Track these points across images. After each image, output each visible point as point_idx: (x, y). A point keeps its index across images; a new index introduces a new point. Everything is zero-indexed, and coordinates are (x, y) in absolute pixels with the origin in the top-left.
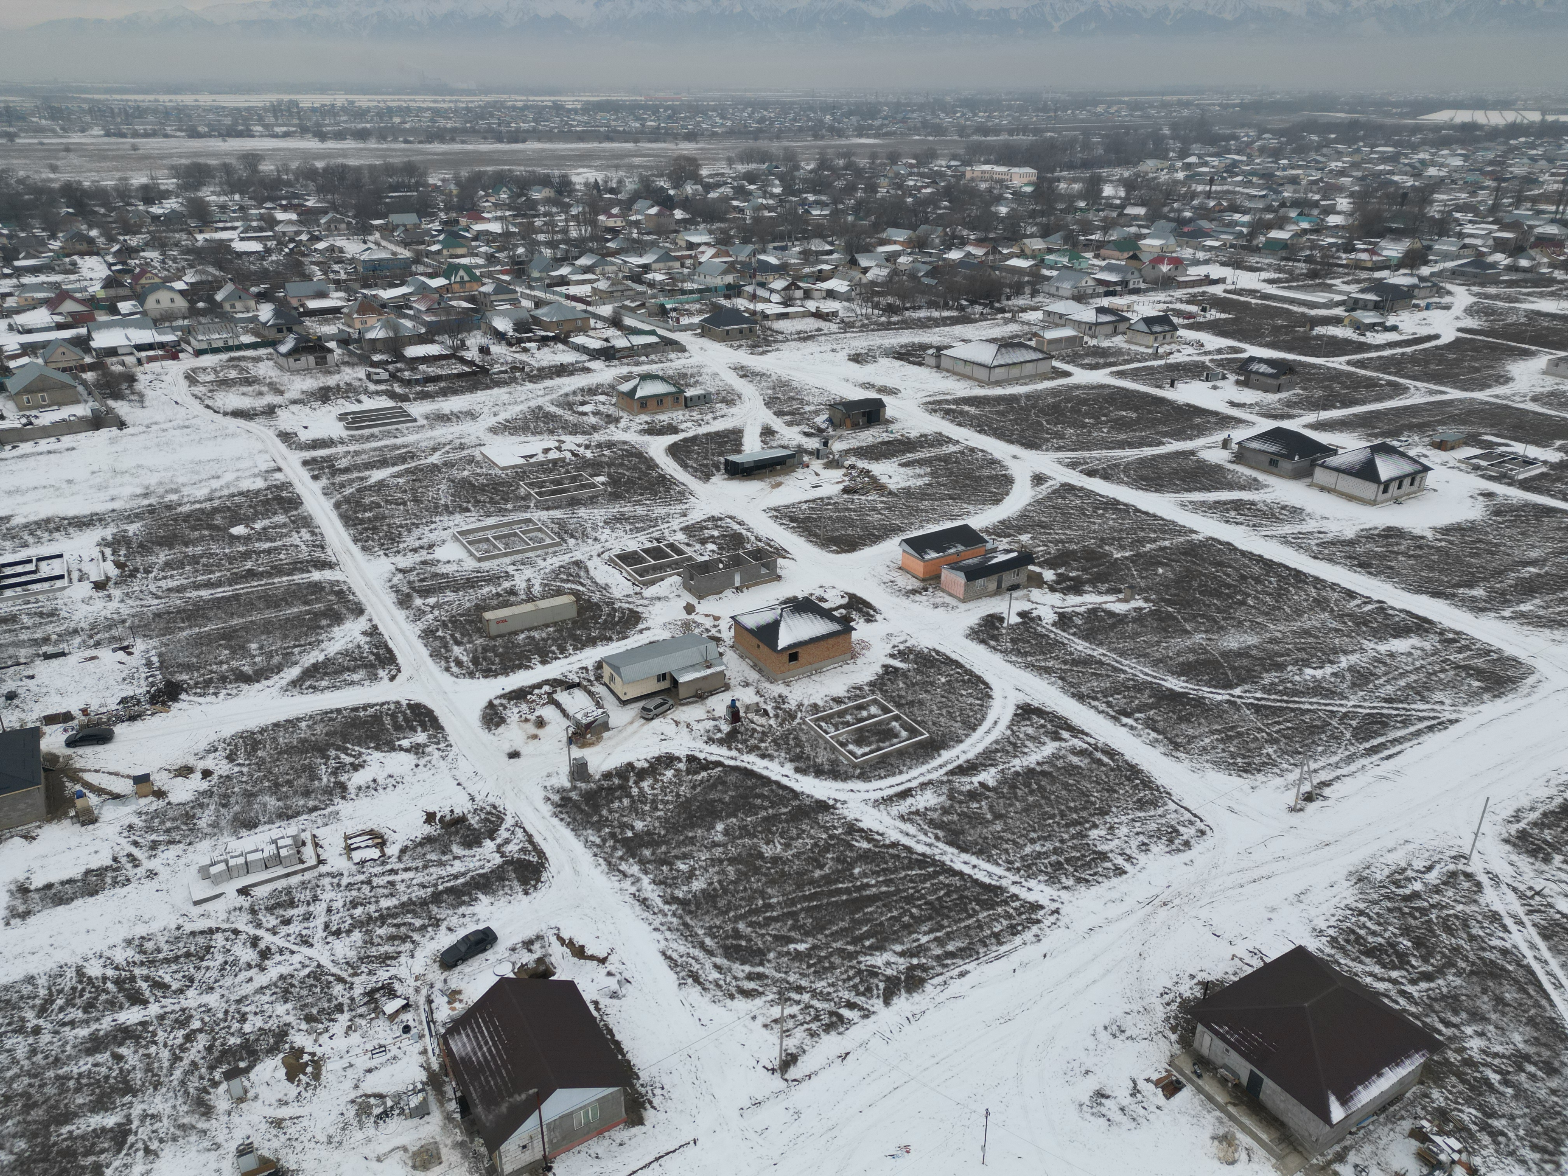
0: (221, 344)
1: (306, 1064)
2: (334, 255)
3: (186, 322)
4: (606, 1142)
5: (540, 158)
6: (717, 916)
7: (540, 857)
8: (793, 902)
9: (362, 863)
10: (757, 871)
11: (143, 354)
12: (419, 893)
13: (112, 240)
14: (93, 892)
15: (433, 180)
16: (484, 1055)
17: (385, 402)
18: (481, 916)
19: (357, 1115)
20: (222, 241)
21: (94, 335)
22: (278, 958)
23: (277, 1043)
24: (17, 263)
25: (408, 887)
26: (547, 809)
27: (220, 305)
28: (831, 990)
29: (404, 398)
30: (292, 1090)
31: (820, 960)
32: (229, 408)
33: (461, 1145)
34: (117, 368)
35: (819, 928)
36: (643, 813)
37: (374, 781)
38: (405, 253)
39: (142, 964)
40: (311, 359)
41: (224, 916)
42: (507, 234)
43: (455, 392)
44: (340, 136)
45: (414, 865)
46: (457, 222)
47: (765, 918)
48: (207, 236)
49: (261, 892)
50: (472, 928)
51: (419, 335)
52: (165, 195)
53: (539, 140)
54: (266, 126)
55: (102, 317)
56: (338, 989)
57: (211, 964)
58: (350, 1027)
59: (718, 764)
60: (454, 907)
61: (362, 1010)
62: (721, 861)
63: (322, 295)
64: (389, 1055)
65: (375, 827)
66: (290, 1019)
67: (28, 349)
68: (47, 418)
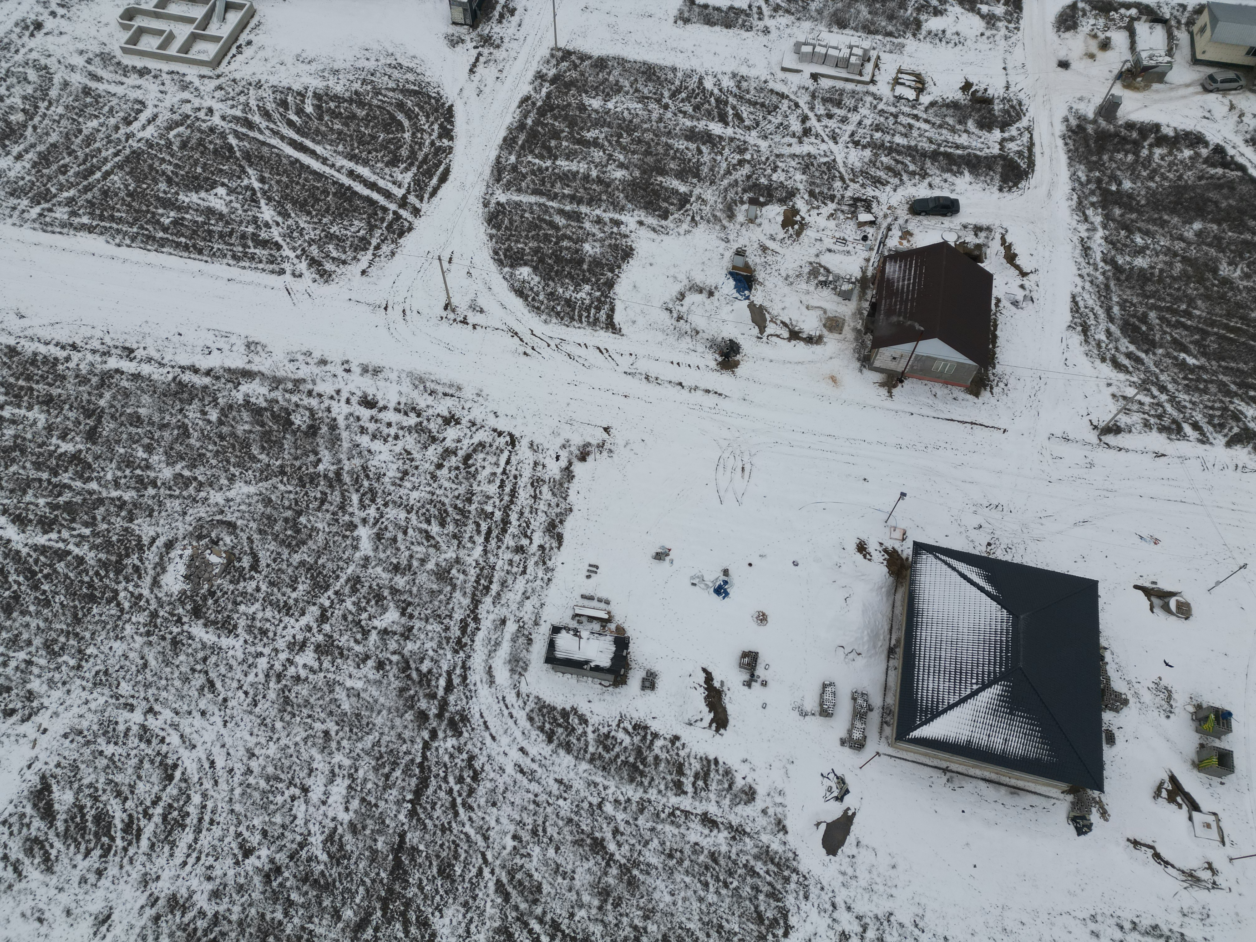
1: (796, 223)
4: (946, 391)
6: (1138, 295)
7: (1029, 167)
8: (1213, 324)
9: (899, 98)
10: (1201, 280)
12: (925, 145)
14: (728, 25)
16: (903, 286)
18: (958, 189)
19: (809, 273)
22: (813, 139)
23: (786, 197)
25: (920, 136)
26: (1060, 128)
28: (1189, 405)
30: (781, 234)
31: (1199, 380)
33: (858, 331)
35: (1219, 356)
36: (1138, 177)
37: (944, 32)
39: (735, 96)
41: (794, 89)
45: (933, 120)
47: (1177, 321)
49: (825, 83)
50: (946, 193)
56: (838, 184)
57: (773, 120)
58: (832, 215)
59: (1242, 168)
60: (943, 170)
61: (845, 208)
62: (1175, 254)
64: (846, 248)
65: (923, 72)
66: (801, 187)
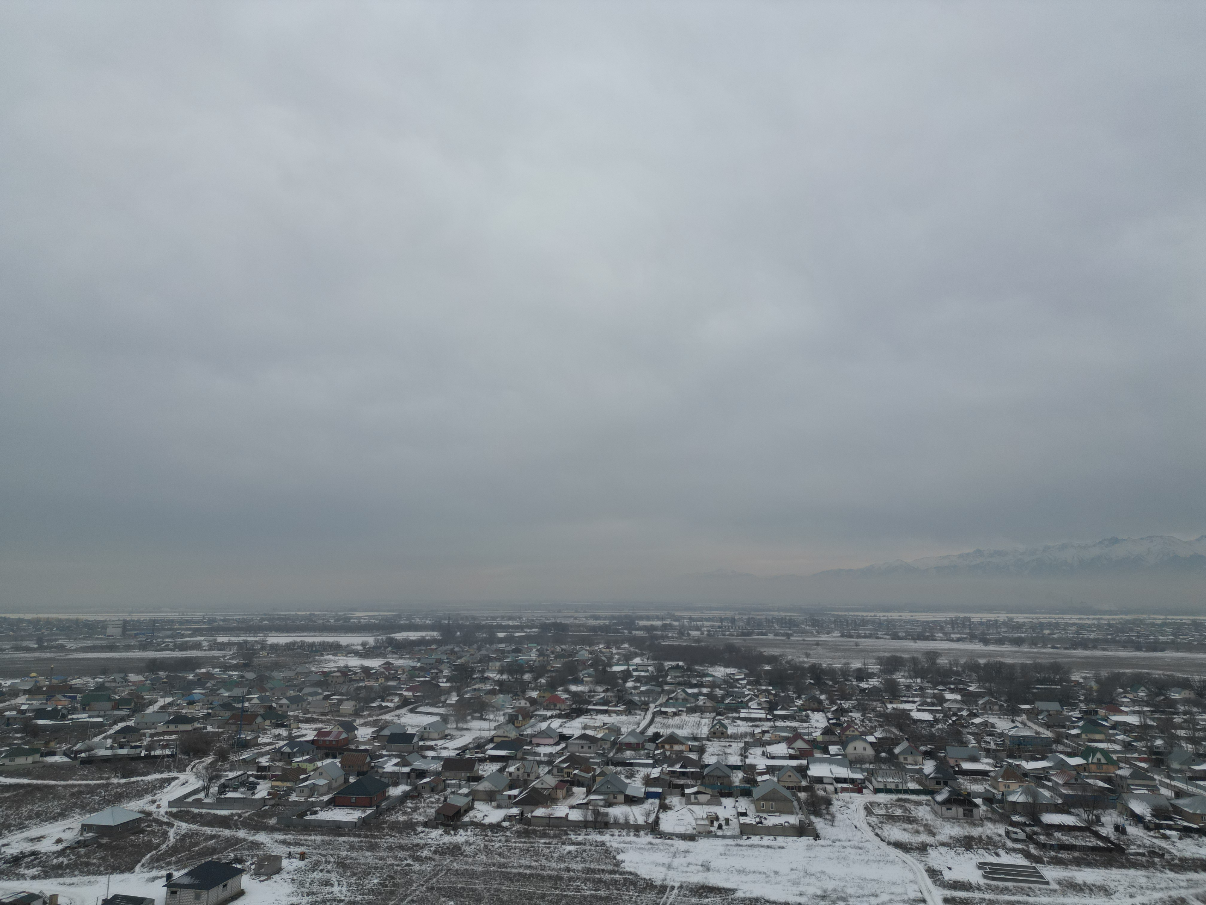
0: (893, 787)
2: (987, 729)
3: (871, 766)
5: (1179, 665)
11: (840, 785)
13: (833, 702)
15: (1076, 677)
17: (1019, 860)
20: (904, 710)
21: (811, 767)
24: (776, 712)
27: (896, 757)
29: (1038, 860)
32: (893, 839)
34: (821, 793)
38: (1047, 734)
40: (960, 810)
42: (1144, 727)
43: (1089, 864)
44: (1000, 641)
46: (1096, 712)
48: (895, 706)
51: (1056, 805)
52: (871, 676)
53: (1178, 650)
54: (945, 634)
55: (818, 755)
63: (974, 759)
67: (770, 770)
68: (772, 821)
